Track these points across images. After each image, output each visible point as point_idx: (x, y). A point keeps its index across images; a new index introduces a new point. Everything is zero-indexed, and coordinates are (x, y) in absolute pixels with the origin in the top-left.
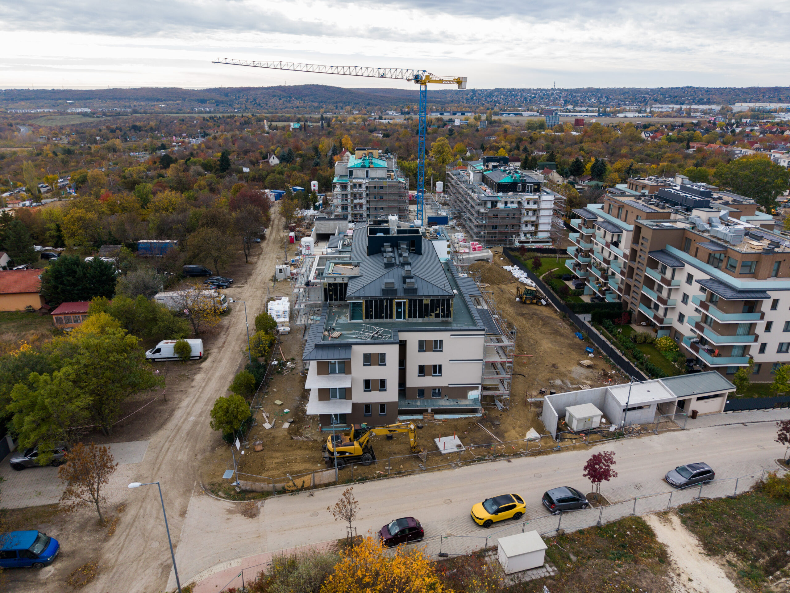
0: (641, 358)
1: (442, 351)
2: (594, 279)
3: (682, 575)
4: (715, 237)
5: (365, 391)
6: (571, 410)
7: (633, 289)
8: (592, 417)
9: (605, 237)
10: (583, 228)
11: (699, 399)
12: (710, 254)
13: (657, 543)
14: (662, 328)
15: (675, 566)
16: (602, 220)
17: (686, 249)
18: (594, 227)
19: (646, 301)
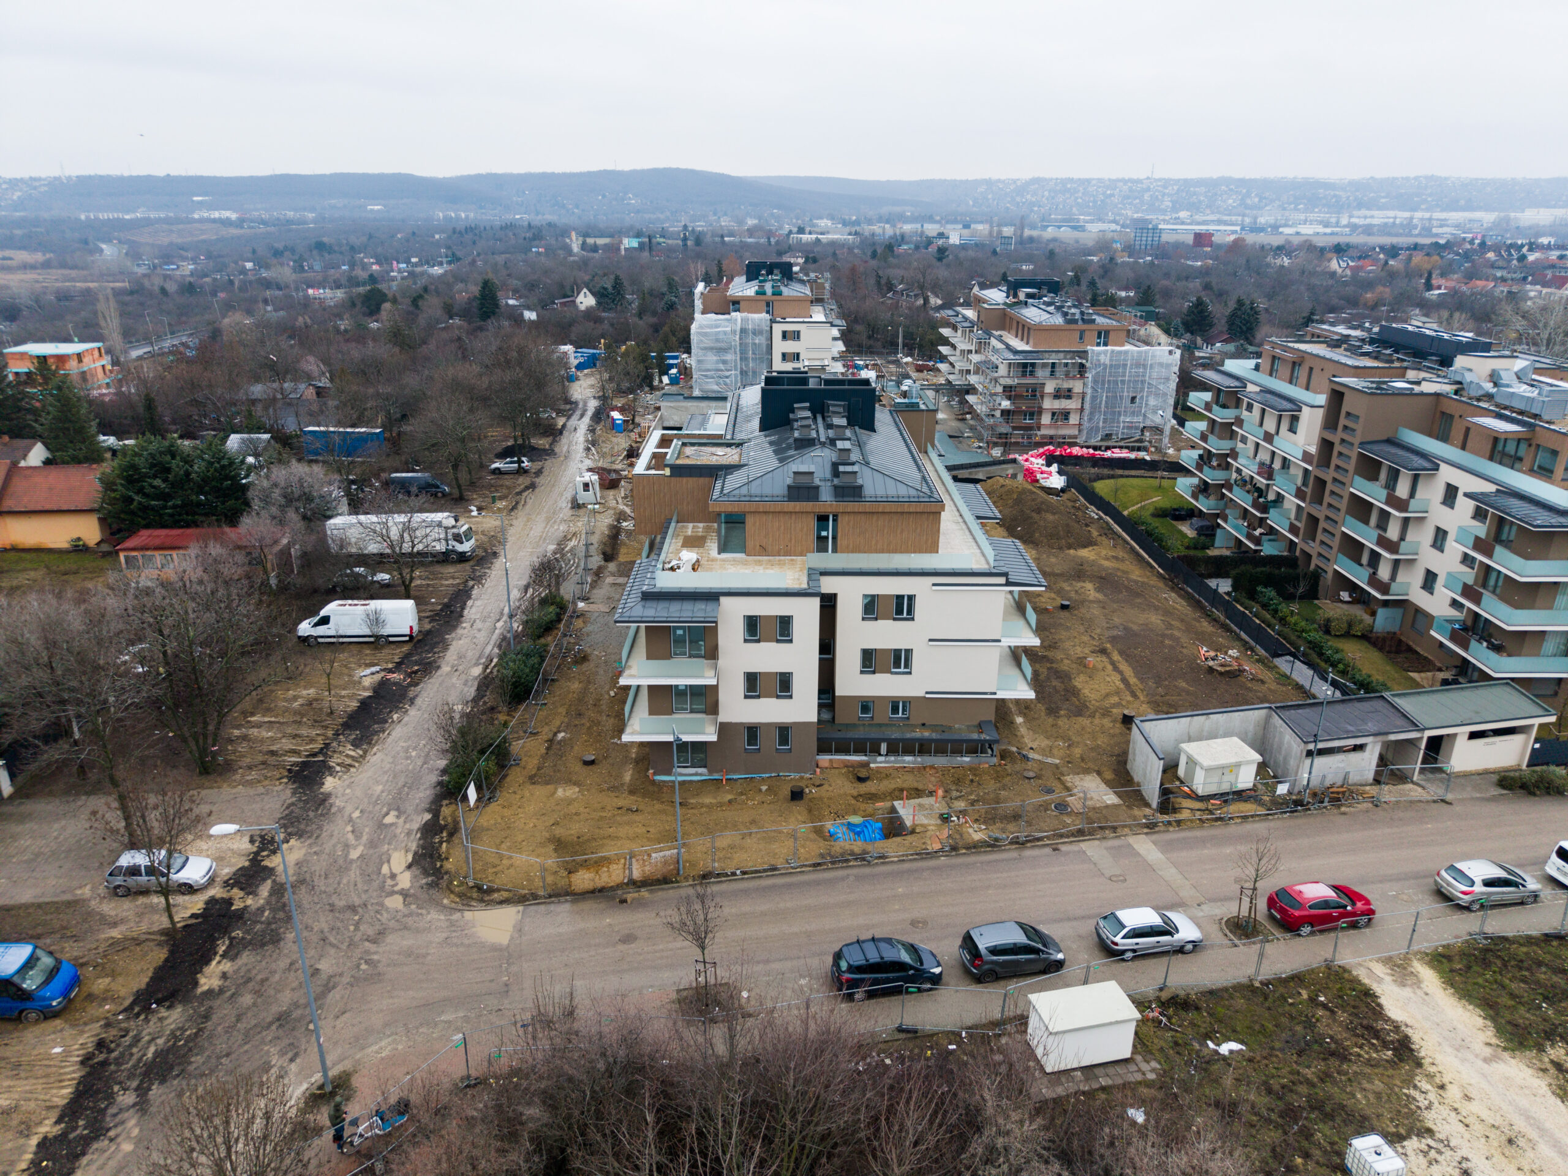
0: (1340, 661)
1: (912, 619)
2: (1237, 512)
3: (1449, 1087)
4: (1506, 408)
5: (746, 697)
6: (1191, 749)
7: (1322, 524)
8: (1238, 765)
9: (1261, 425)
10: (1215, 407)
11: (1473, 736)
12: (1496, 440)
13: (1388, 1020)
14: (1386, 604)
15: (1432, 1069)
16: (1258, 389)
17: (1443, 437)
18: (1238, 404)
19: (1353, 548)
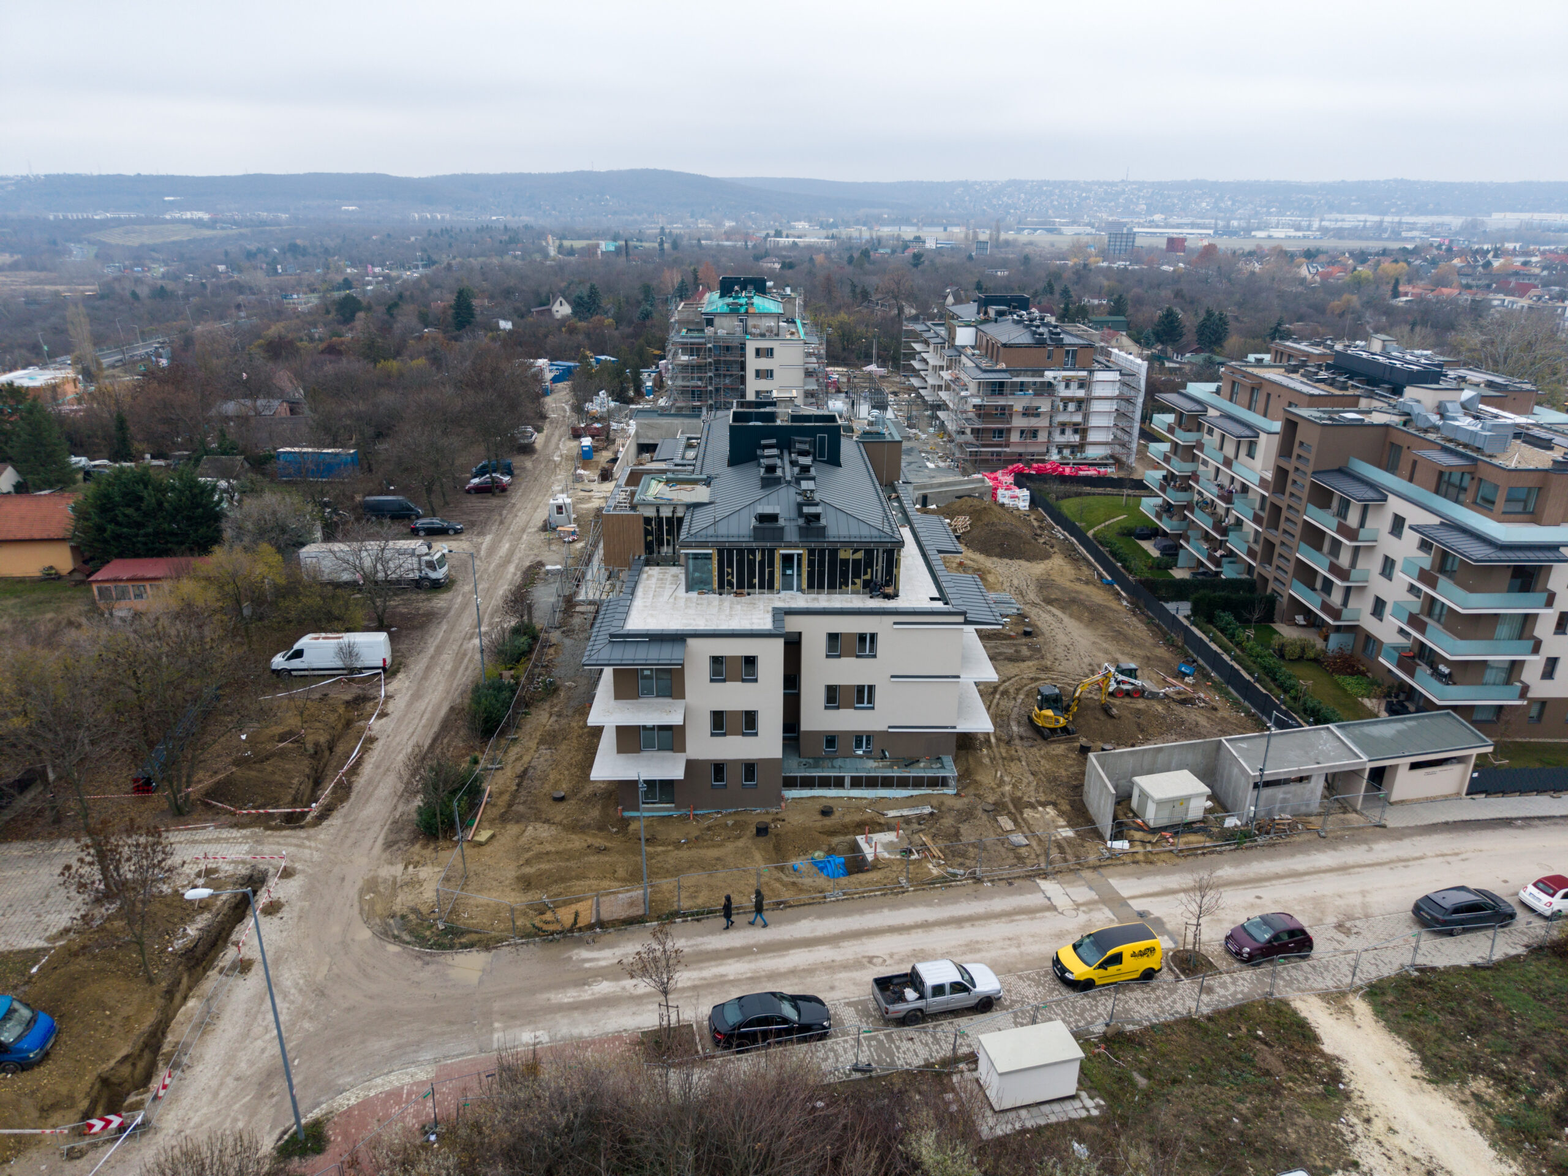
0: (1292, 687)
1: (875, 656)
2: (1199, 534)
3: (1376, 1121)
4: (1451, 441)
5: (712, 735)
6: (1144, 782)
7: (1278, 550)
8: (1187, 799)
9: (1221, 448)
10: (1178, 430)
11: (1414, 766)
12: (1441, 473)
13: (1322, 1054)
14: (1338, 629)
15: (1360, 1102)
16: (1218, 413)
17: (1391, 467)
18: (1199, 427)
19: (1307, 575)
